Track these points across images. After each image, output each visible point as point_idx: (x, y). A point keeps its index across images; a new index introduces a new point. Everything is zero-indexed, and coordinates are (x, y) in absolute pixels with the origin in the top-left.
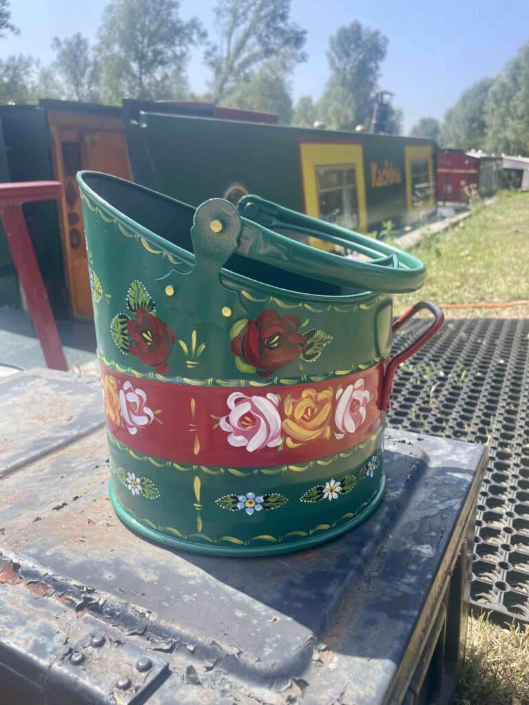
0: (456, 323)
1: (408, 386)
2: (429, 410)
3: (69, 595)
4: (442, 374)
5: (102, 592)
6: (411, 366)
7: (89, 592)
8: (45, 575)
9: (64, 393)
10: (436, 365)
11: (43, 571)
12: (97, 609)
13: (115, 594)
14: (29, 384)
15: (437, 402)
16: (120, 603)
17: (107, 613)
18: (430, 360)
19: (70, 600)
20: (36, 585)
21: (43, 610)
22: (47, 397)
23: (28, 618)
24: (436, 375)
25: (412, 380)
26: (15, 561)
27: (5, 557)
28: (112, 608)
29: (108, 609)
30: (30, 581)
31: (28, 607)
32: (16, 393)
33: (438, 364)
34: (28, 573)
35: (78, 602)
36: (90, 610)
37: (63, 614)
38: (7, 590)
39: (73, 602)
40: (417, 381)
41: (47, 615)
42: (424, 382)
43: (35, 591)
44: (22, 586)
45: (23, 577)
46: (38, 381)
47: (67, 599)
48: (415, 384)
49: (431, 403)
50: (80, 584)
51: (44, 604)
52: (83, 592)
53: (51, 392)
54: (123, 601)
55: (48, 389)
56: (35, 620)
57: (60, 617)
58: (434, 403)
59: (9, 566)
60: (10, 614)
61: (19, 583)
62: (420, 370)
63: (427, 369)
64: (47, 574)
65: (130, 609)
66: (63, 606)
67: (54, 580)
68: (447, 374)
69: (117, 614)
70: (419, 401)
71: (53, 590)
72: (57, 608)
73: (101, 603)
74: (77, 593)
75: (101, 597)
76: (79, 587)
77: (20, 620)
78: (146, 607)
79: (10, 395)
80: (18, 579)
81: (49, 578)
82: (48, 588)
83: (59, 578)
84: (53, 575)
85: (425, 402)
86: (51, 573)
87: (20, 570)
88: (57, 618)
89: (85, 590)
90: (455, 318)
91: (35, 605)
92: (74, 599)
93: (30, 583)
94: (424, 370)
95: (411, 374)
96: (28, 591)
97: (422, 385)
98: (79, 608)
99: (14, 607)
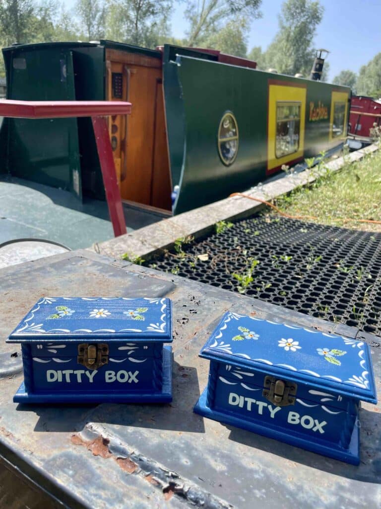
0: (376, 235)
1: (345, 284)
2: (363, 306)
3: (156, 476)
4: (370, 277)
5: (186, 479)
6: (346, 268)
7: (174, 477)
8: (131, 454)
9: (107, 275)
10: (365, 269)
11: (130, 450)
12: (182, 494)
13: (197, 483)
14: (79, 264)
15: (369, 300)
16: (203, 492)
17: (191, 499)
18: (360, 265)
19: (156, 481)
20: (124, 461)
21: (134, 488)
22: (94, 277)
23: (124, 495)
24: (366, 277)
25: (347, 280)
26: (105, 437)
27: (95, 431)
28: (196, 496)
29: (192, 497)
30: (118, 456)
31: (122, 484)
32: (70, 271)
33: (367, 268)
34: (116, 449)
35: (166, 485)
36: (175, 493)
37: (153, 495)
38: (101, 463)
39: (159, 483)
40: (351, 281)
41: (139, 494)
42: (357, 282)
43: (124, 467)
44: (112, 459)
45: (111, 451)
46: (85, 261)
47: (153, 479)
48: (350, 283)
49: (365, 300)
50: (164, 468)
51: (134, 482)
52: (168, 476)
53: (97, 273)
54: (205, 491)
55: (94, 269)
56: (131, 498)
57: (151, 497)
58: (367, 300)
59: (99, 440)
60: (108, 489)
61: (108, 457)
62: (354, 272)
63: (359, 271)
64: (133, 453)
65: (213, 500)
66: (150, 485)
67: (140, 460)
68: (374, 277)
69: (202, 502)
70: (354, 298)
71: (140, 469)
72: (146, 488)
73: (186, 490)
74: (162, 476)
75: (184, 484)
76: (165, 471)
77: (118, 497)
78: (228, 501)
79: (66, 272)
80: (108, 453)
81: (136, 457)
82: (135, 466)
83: (145, 459)
84: (139, 455)
85: (359, 299)
86: (137, 453)
87: (109, 445)
88: (148, 498)
89: (170, 474)
90: (374, 231)
91: (127, 482)
92: (160, 481)
93: (119, 458)
94: (356, 273)
95: (346, 274)
96: (117, 465)
97: (355, 284)
98: (166, 491)
99: (109, 482)
